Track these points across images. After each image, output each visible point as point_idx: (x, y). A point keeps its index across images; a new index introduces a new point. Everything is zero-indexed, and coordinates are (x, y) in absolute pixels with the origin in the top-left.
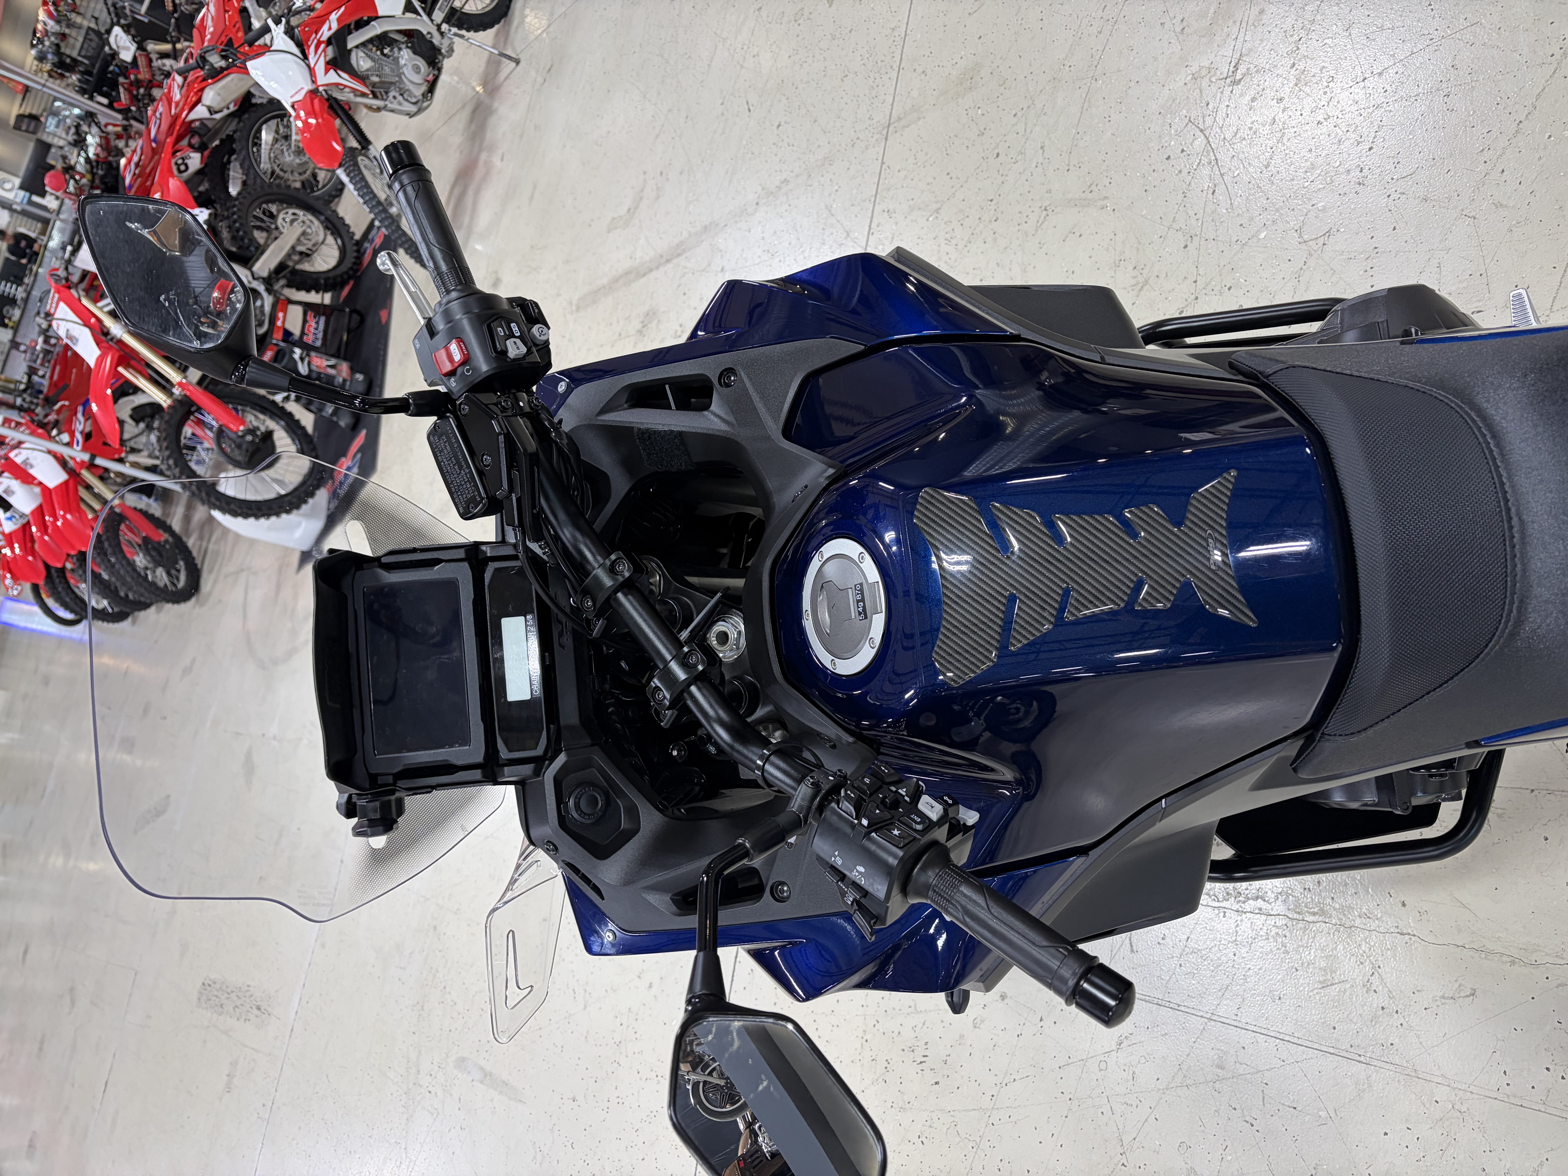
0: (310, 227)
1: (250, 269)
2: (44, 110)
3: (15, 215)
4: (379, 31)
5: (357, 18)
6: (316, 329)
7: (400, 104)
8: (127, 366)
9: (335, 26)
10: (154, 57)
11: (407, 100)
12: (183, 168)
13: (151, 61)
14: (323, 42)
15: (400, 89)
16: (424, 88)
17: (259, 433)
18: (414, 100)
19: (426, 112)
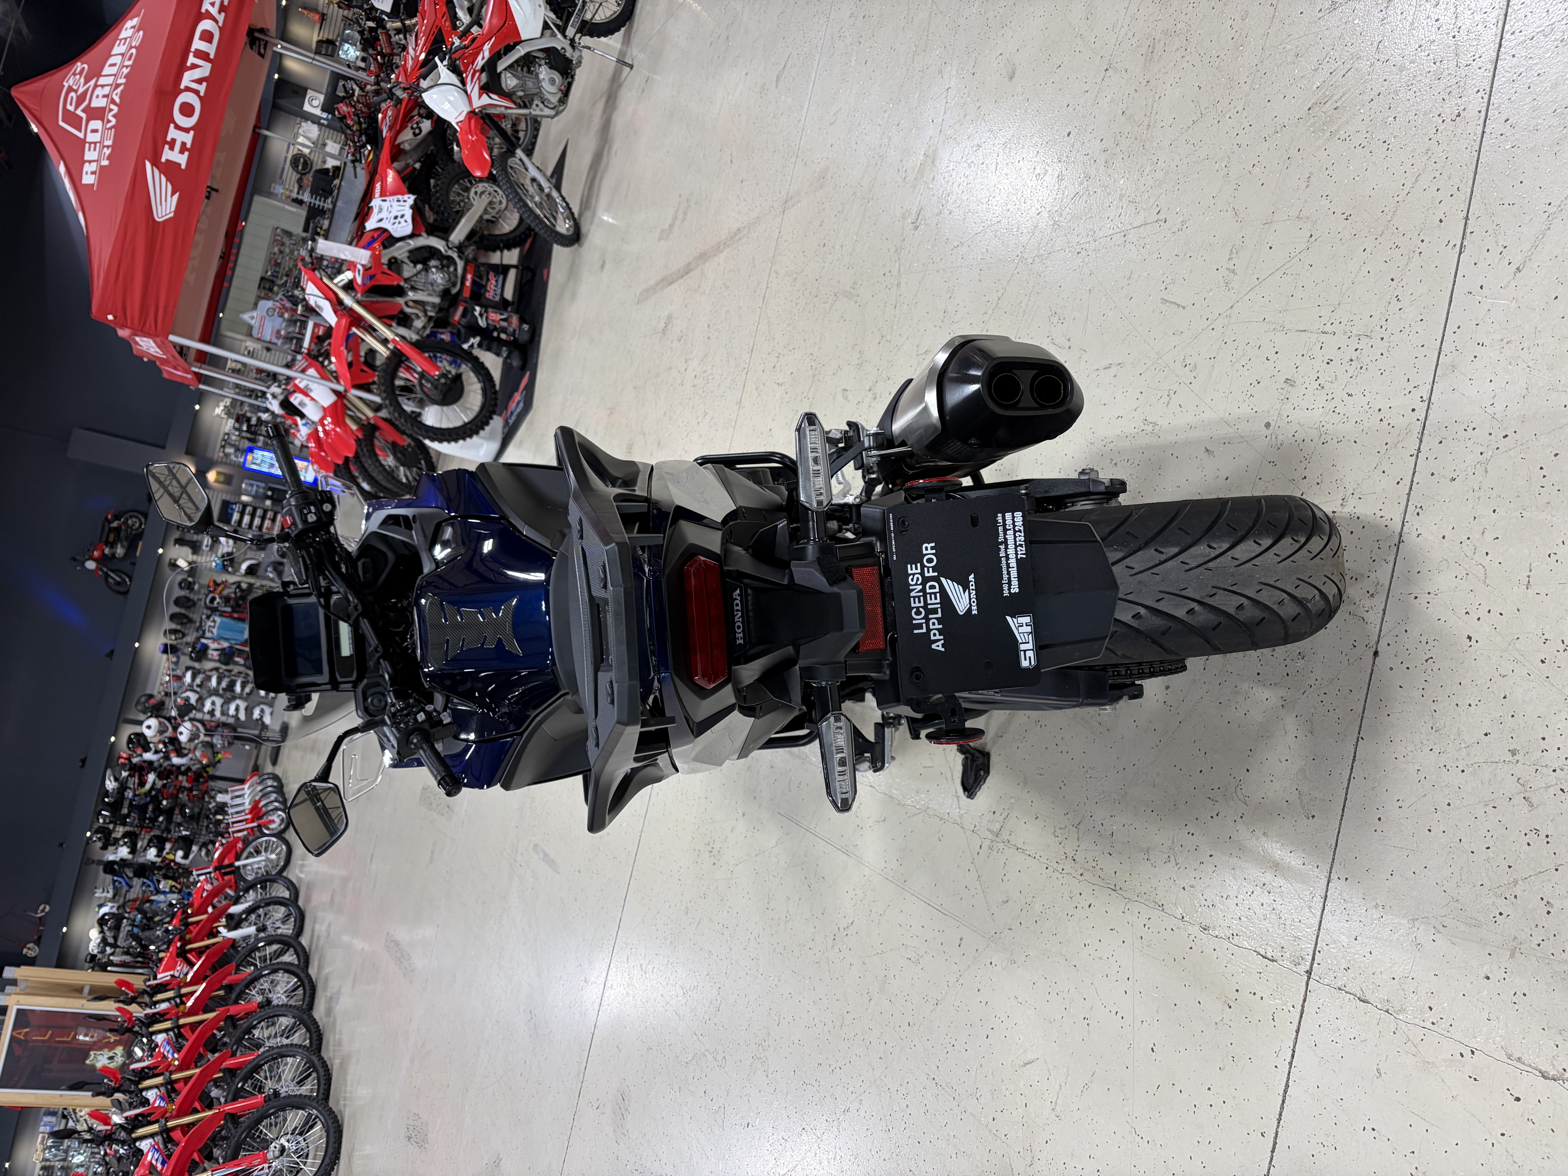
0: (495, 197)
1: (447, 240)
2: (338, 36)
3: (323, 128)
4: (522, 53)
5: (505, 44)
6: (496, 286)
7: (541, 110)
8: (358, 326)
9: (487, 55)
10: (392, 33)
11: (547, 107)
12: (417, 131)
13: (390, 37)
14: (478, 71)
15: (541, 98)
16: (559, 95)
17: (450, 376)
18: (552, 106)
19: (564, 113)
